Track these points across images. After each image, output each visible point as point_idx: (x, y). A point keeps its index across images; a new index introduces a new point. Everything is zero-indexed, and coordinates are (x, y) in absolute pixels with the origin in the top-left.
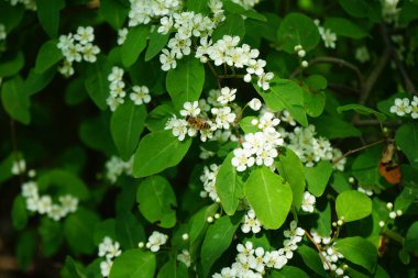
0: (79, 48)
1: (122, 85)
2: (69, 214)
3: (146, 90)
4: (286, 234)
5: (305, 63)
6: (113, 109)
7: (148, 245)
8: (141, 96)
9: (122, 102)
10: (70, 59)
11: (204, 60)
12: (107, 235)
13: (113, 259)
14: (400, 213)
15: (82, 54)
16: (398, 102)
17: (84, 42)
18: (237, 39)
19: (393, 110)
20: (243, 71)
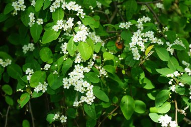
0: (19, 6)
1: (34, 18)
2: (9, 65)
3: (42, 20)
4: (89, 63)
5: (93, 11)
6: (31, 26)
7: (44, 68)
8: (40, 22)
9: (34, 24)
10: (16, 10)
11: (64, 9)
12: (28, 67)
13: (31, 74)
14: (122, 58)
15: (20, 8)
16: (121, 24)
17: (21, 4)
18: (75, 3)
19: (120, 26)
20: (77, 12)
